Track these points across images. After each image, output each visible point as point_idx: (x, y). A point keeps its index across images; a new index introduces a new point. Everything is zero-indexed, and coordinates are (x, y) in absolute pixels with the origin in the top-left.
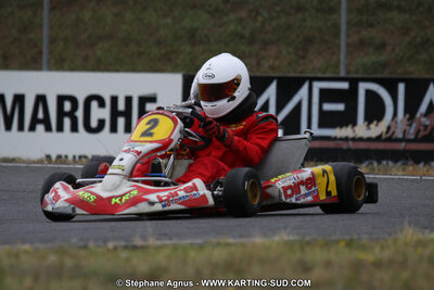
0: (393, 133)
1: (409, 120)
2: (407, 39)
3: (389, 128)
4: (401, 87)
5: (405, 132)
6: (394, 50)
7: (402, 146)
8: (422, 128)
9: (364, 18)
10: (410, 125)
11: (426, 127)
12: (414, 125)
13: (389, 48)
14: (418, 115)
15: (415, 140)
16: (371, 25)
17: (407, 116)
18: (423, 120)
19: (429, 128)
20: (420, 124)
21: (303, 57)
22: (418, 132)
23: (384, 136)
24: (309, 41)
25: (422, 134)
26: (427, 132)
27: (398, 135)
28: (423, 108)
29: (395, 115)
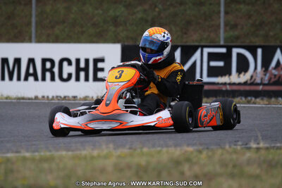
0: (255, 80)
1: (264, 71)
2: (251, 21)
3: (252, 77)
4: (259, 51)
5: (262, 79)
6: (242, 28)
7: (261, 88)
8: (273, 77)
10: (265, 75)
11: (275, 76)
12: (268, 75)
14: (270, 68)
15: (269, 84)
17: (264, 69)
18: (274, 71)
19: (277, 77)
20: (272, 74)
21: (186, 33)
22: (270, 79)
23: (249, 82)
24: (189, 23)
25: (273, 80)
26: (276, 79)
27: (258, 81)
28: (273, 64)
29: (256, 68)
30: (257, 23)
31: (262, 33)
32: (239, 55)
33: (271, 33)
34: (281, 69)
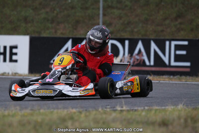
3: (121, 60)
4: (127, 42)
8: (136, 60)
10: (131, 59)
11: (138, 60)
12: (133, 59)
14: (134, 54)
15: (133, 66)
17: (130, 55)
20: (135, 59)
21: (75, 29)
22: (134, 62)
24: (78, 22)
25: (136, 63)
26: (138, 62)
28: (136, 51)
29: (124, 54)
30: (126, 22)
31: (129, 29)
32: (113, 45)
33: (136, 30)
34: (142, 55)
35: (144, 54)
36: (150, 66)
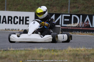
0: (79, 26)
1: (83, 23)
2: (83, 6)
3: (78, 25)
4: (81, 16)
5: (82, 25)
6: (81, 8)
7: (81, 28)
8: (85, 25)
9: (75, 1)
10: (83, 24)
11: (86, 24)
12: (84, 24)
13: (80, 8)
14: (85, 22)
16: (76, 3)
17: (82, 22)
18: (86, 23)
19: (87, 25)
20: (85, 24)
22: (84, 26)
23: (77, 26)
24: (63, 6)
25: (85, 26)
26: (86, 26)
27: (81, 26)
29: (80, 22)
30: (86, 6)
31: (87, 10)
32: (74, 17)
33: (90, 10)
34: (89, 22)
35: (90, 22)
36: (92, 28)
